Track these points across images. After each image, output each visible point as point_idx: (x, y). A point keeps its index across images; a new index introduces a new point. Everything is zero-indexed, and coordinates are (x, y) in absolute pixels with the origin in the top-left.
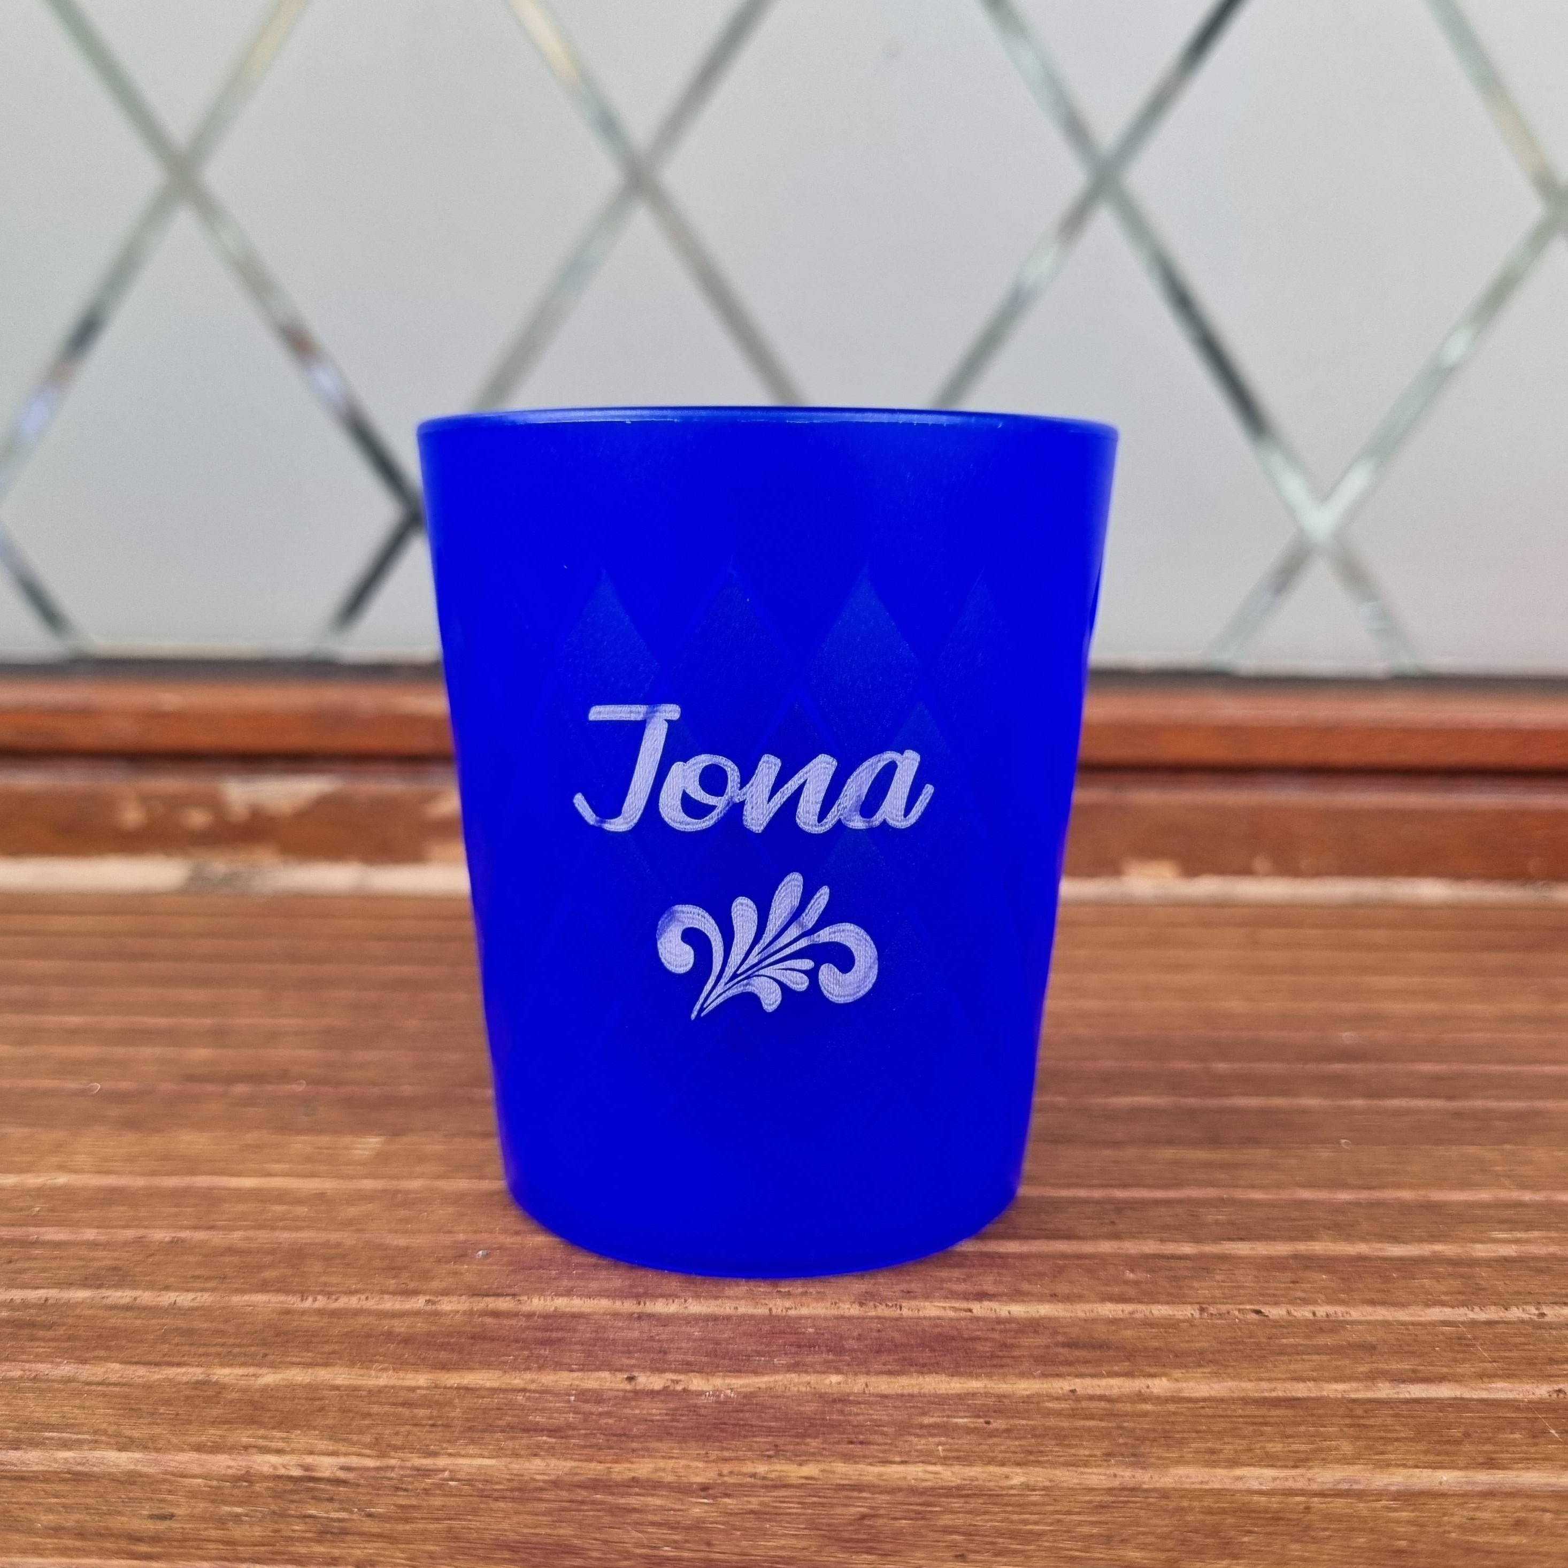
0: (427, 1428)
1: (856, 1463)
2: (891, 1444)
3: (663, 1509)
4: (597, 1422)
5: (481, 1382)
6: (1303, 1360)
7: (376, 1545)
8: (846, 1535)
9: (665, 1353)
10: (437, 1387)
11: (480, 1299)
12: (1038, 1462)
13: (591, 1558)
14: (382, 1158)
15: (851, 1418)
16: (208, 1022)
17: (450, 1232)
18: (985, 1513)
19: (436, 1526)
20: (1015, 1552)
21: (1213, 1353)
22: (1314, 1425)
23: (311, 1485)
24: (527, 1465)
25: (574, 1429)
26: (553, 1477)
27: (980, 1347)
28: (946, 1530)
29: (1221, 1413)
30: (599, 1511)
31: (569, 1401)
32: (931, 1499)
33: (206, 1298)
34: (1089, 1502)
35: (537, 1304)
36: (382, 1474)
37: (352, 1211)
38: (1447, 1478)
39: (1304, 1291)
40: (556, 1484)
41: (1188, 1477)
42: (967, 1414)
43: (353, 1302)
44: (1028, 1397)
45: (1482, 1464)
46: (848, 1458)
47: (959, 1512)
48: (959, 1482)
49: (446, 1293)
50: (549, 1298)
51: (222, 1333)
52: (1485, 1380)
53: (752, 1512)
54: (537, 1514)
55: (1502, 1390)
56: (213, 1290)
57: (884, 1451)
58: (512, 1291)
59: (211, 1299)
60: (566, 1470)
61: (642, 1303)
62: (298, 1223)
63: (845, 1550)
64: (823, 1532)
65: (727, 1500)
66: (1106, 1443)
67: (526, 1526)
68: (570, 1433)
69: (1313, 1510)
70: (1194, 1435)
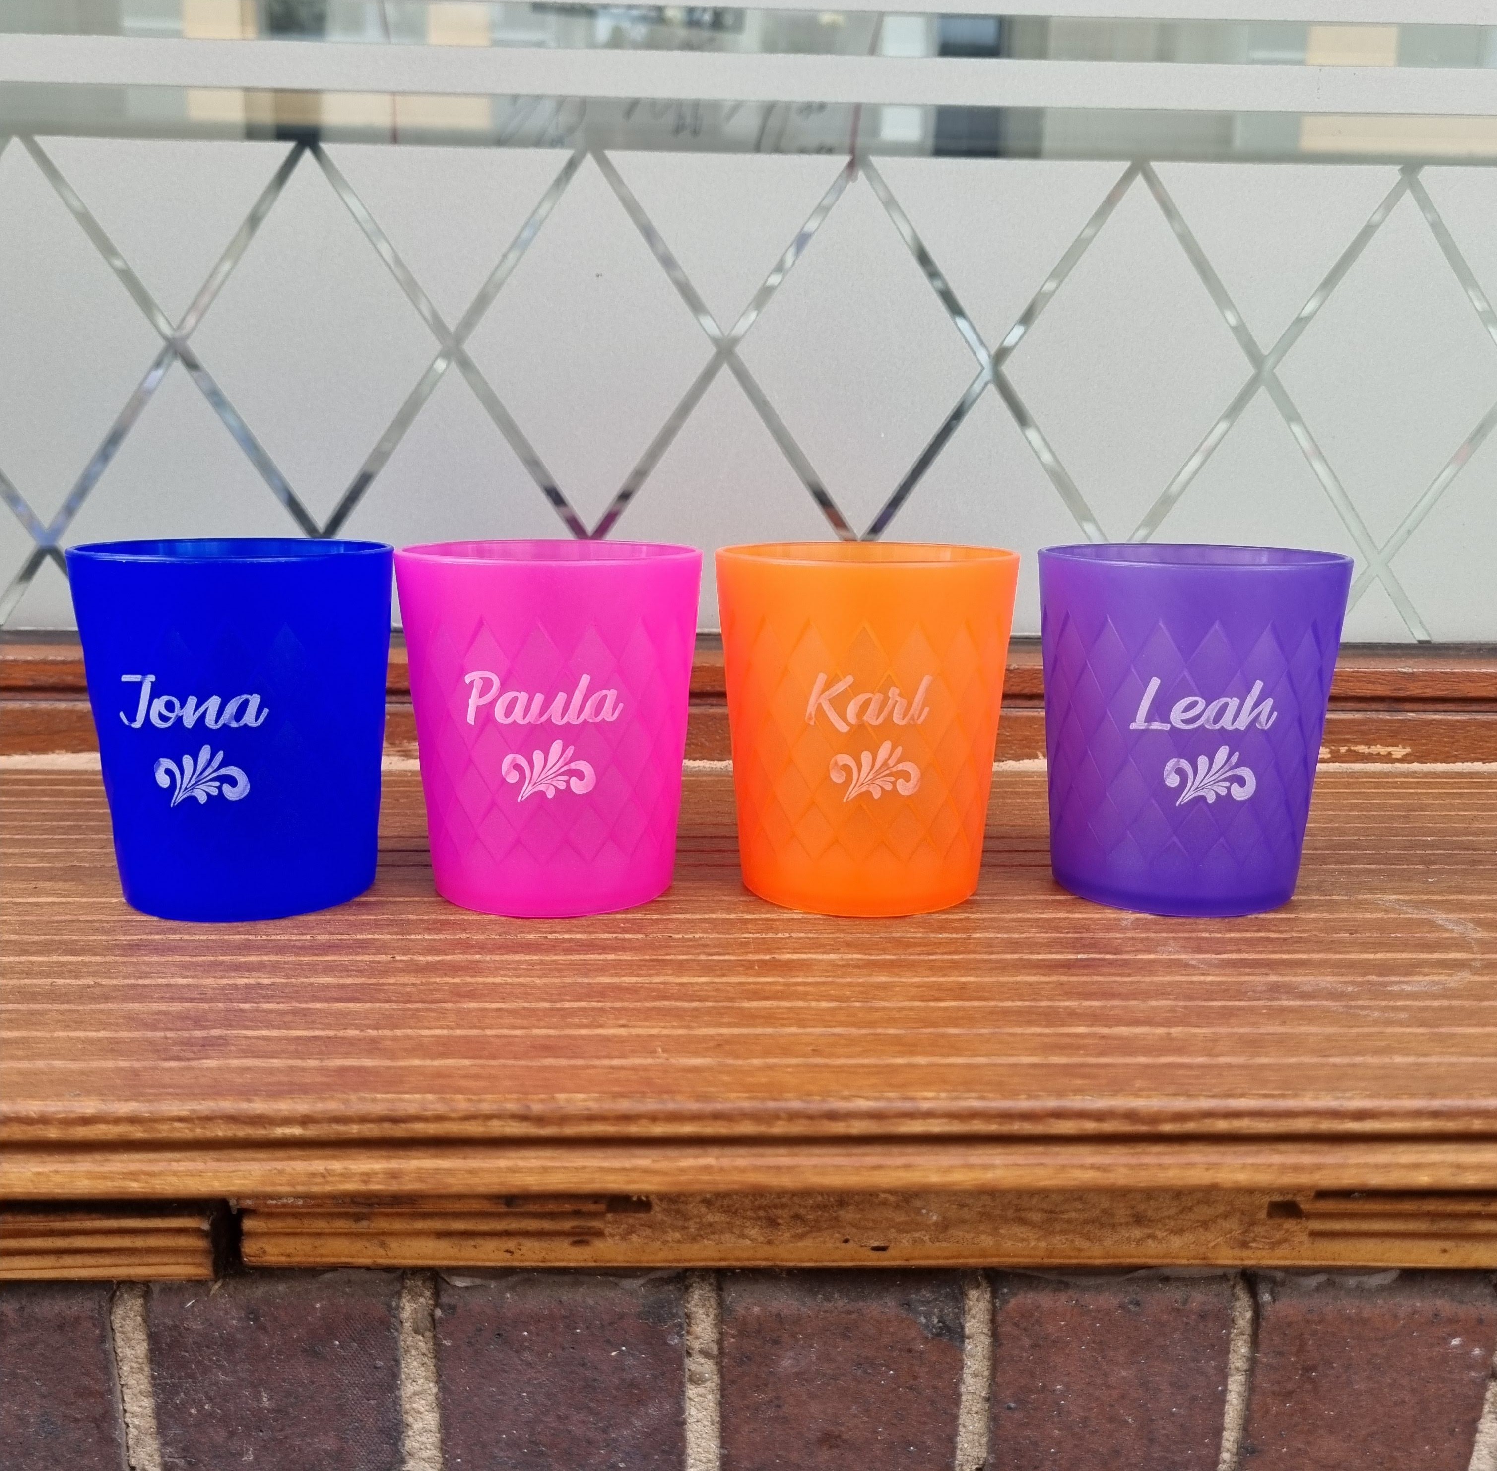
4: (376, 968)
5: (331, 959)
6: (676, 949)
7: (284, 999)
8: (462, 994)
9: (411, 950)
11: (334, 935)
12: (547, 977)
15: (480, 966)
21: (639, 948)
22: (663, 966)
24: (346, 980)
25: (366, 970)
31: (367, 963)
38: (702, 979)
39: (696, 929)
40: (356, 984)
41: (602, 980)
44: (554, 960)
45: (719, 976)
46: (473, 976)
47: (508, 988)
48: (513, 981)
49: (319, 934)
50: (365, 935)
52: (745, 954)
53: (429, 989)
54: (347, 991)
55: (748, 957)
57: (488, 975)
60: (361, 981)
67: (342, 994)
69: (643, 987)
70: (613, 969)
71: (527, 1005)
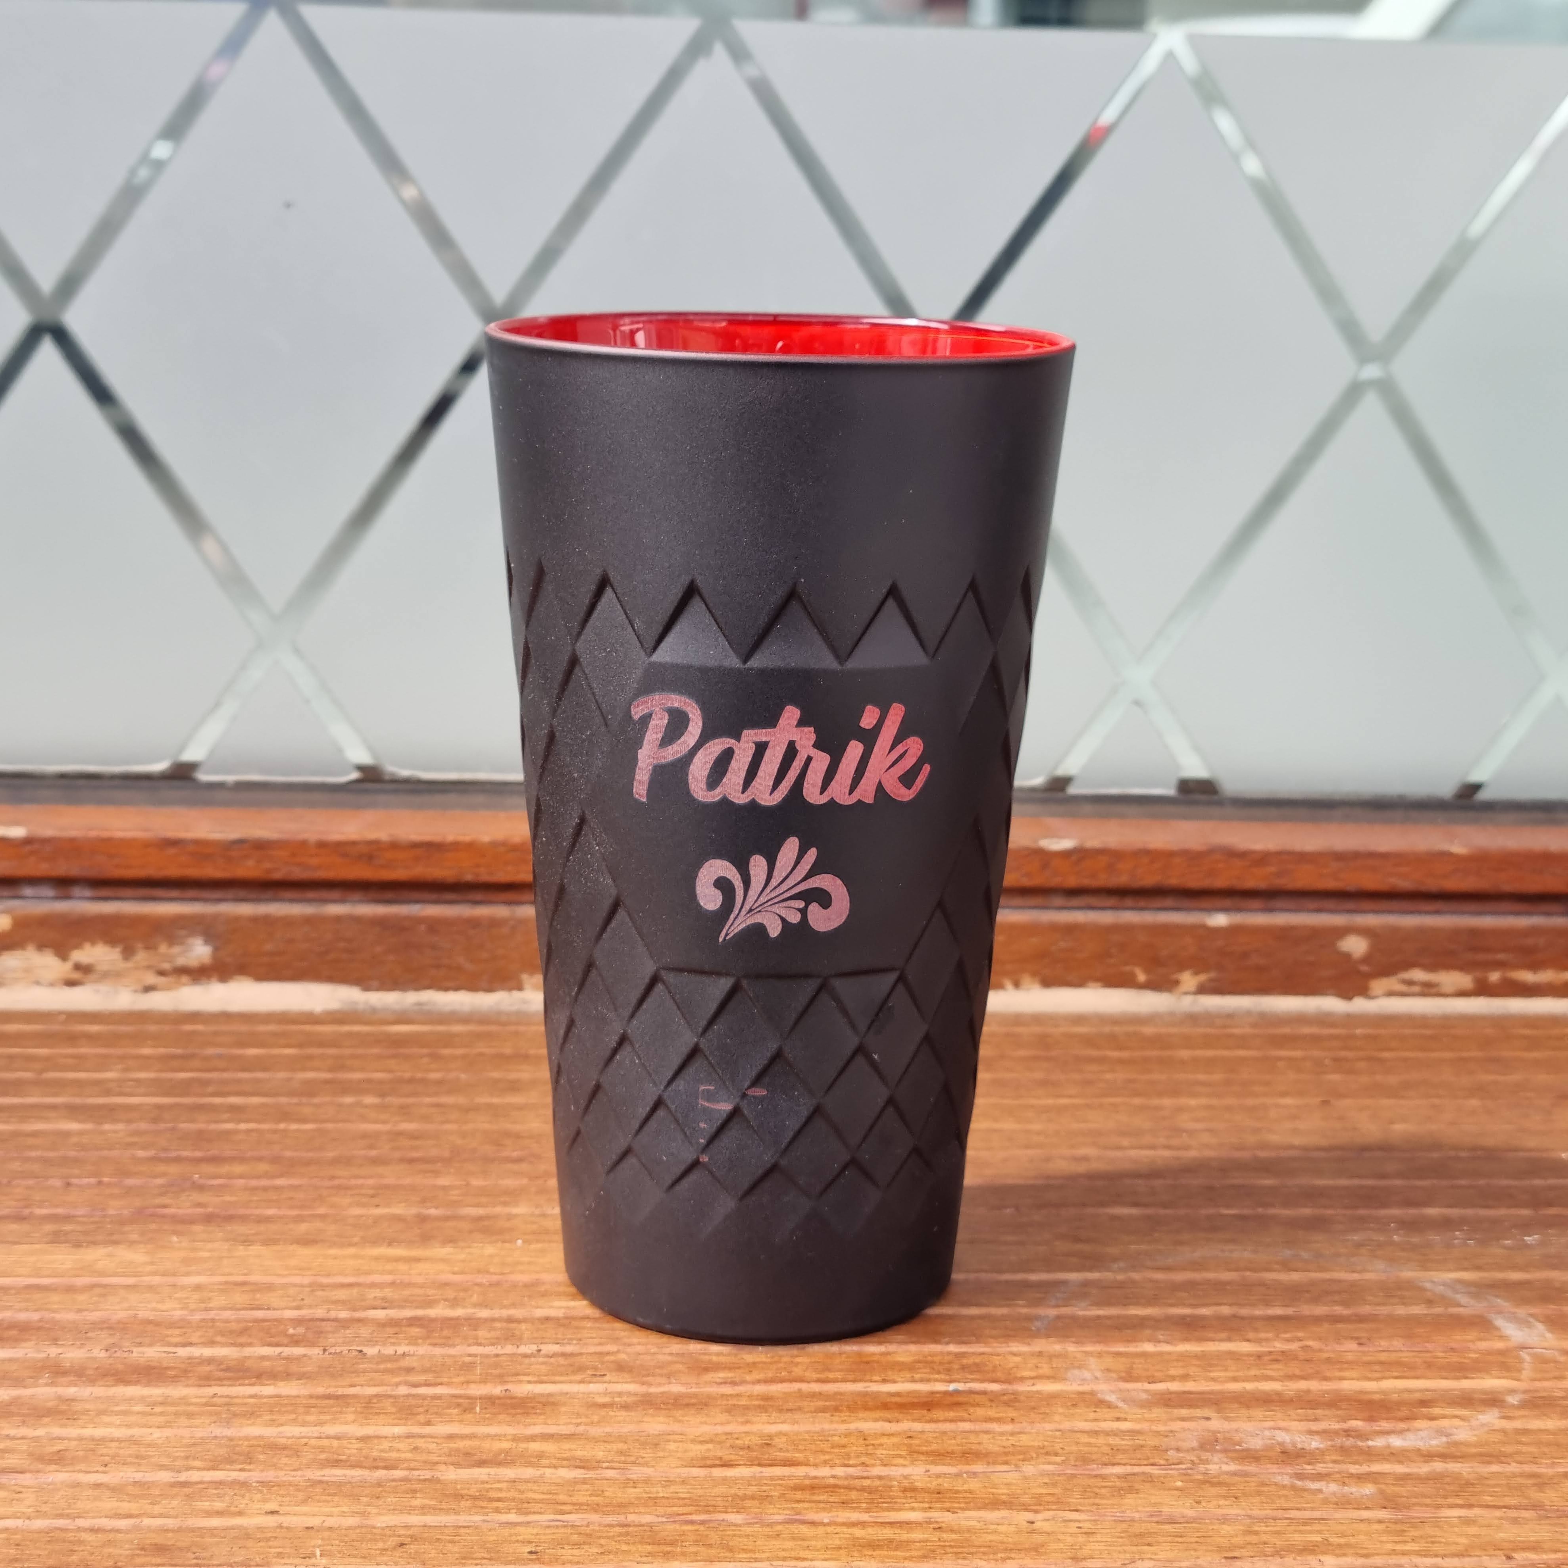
1: (67, 1428)
2: (90, 1419)
6: (364, 1376)
39: (397, 1338)
52: (467, 1384)
57: (86, 1423)
71: (139, 1476)
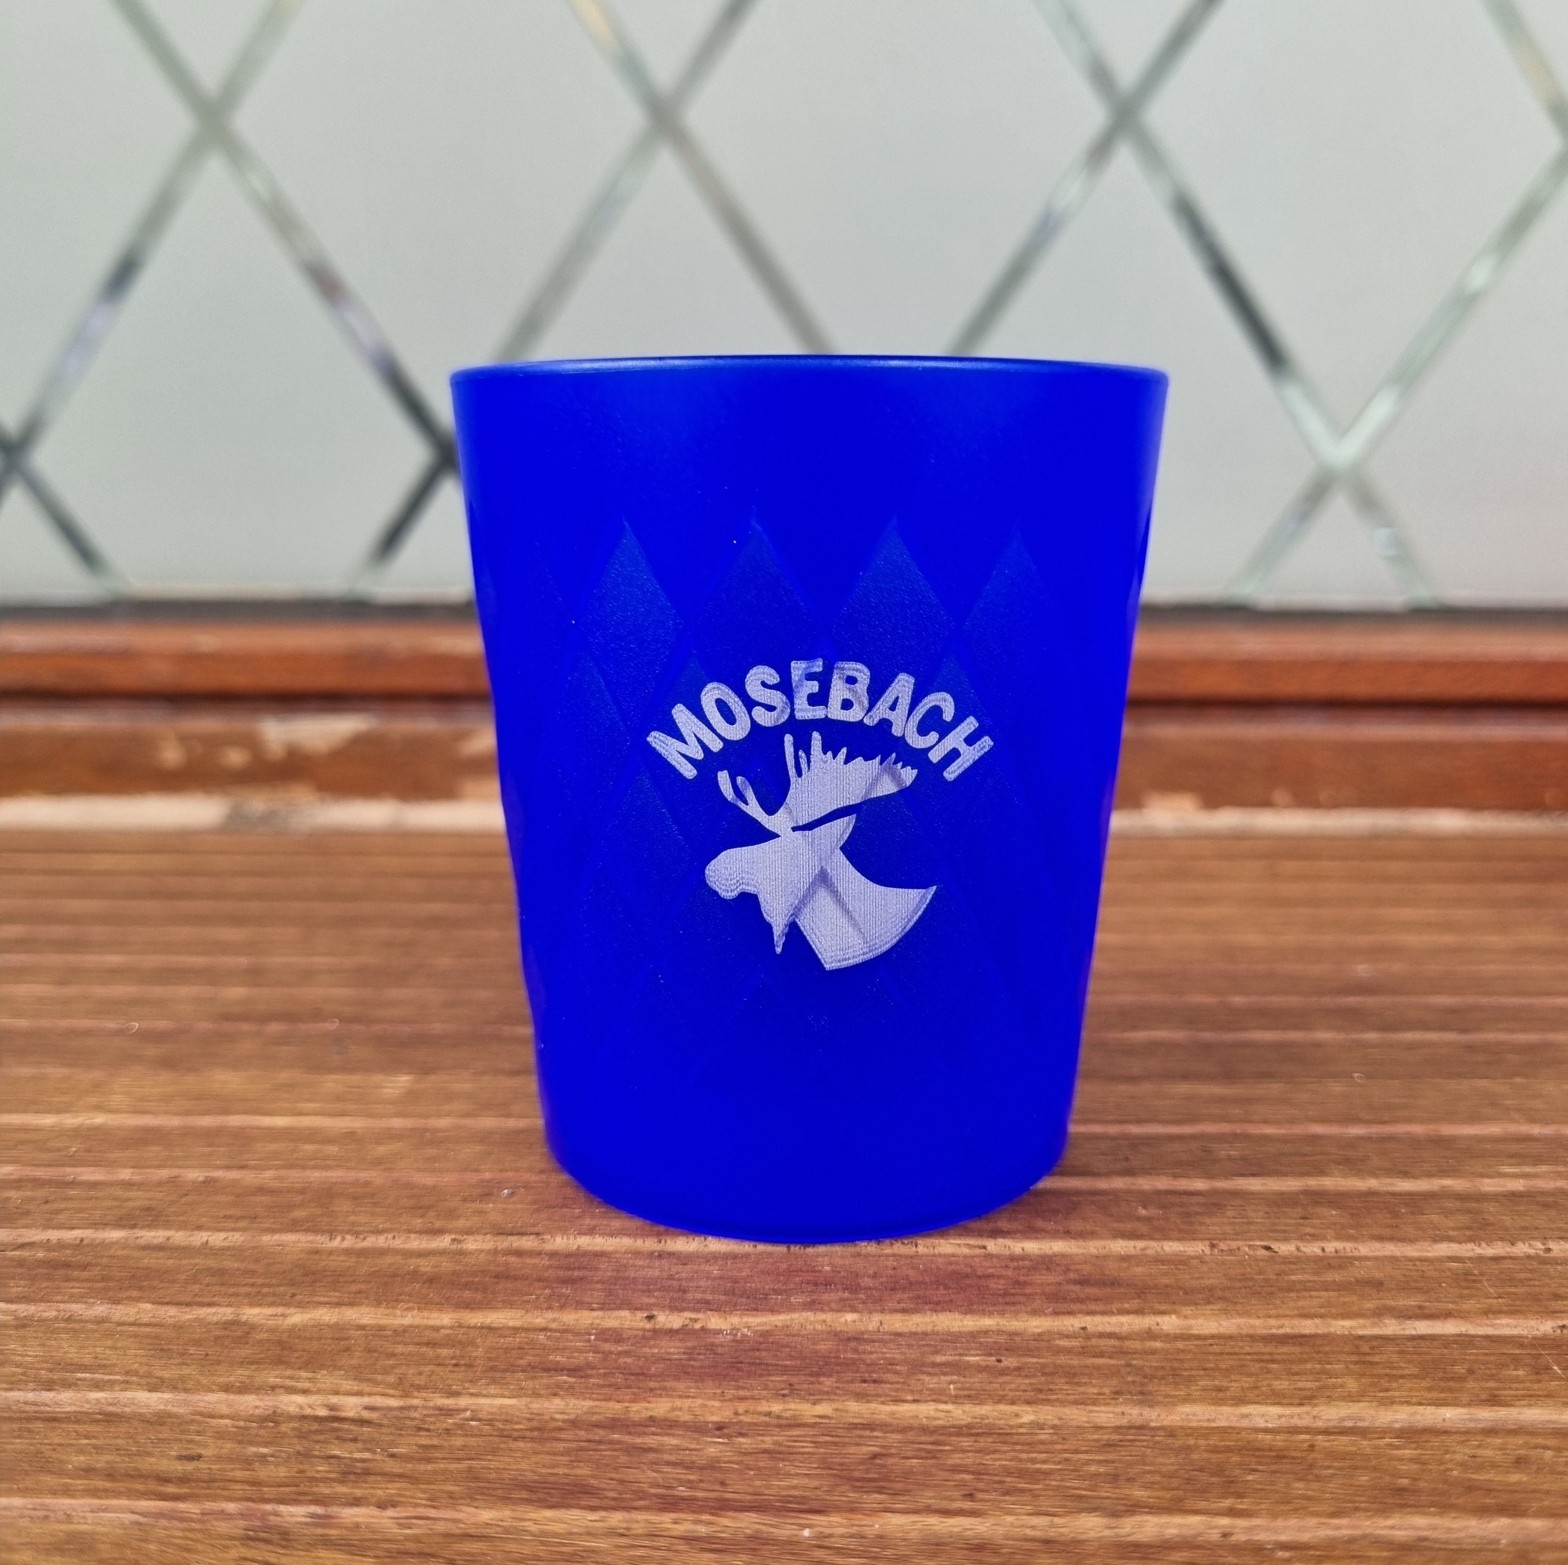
0: (450, 1368)
1: (868, 1402)
2: (903, 1383)
3: (678, 1448)
4: (616, 1361)
5: (504, 1321)
6: (1311, 1297)
7: (398, 1485)
8: (857, 1474)
9: (684, 1292)
10: (460, 1326)
11: (504, 1237)
12: (1048, 1400)
13: (607, 1498)
14: (412, 1096)
15: (864, 1357)
16: (243, 961)
17: (476, 1171)
18: (994, 1452)
19: (459, 1466)
20: (1022, 1491)
21: (1223, 1289)
22: (1320, 1362)
23: (336, 1425)
24: (547, 1404)
25: (593, 1368)
26: (572, 1417)
27: (993, 1284)
28: (955, 1469)
29: (1230, 1351)
30: (615, 1450)
31: (589, 1341)
32: (942, 1438)
33: (237, 1238)
34: (1098, 1441)
35: (560, 1243)
36: (406, 1413)
37: (381, 1150)
38: (1450, 1415)
39: (1314, 1227)
40: (575, 1424)
41: (1194, 1415)
42: (979, 1352)
43: (381, 1241)
44: (1039, 1334)
45: (1488, 1400)
46: (861, 1396)
47: (969, 1451)
48: (970, 1420)
49: (469, 1232)
50: (572, 1237)
51: (253, 1273)
52: (1491, 1316)
53: (765, 1451)
54: (555, 1454)
55: (1507, 1326)
56: (244, 1230)
57: (897, 1390)
58: (536, 1230)
59: (242, 1239)
60: (585, 1409)
61: (663, 1242)
62: (329, 1163)
63: (856, 1489)
64: (835, 1472)
65: (742, 1440)
66: (1114, 1382)
67: (544, 1466)
68: (590, 1372)
69: (1317, 1448)
70: (1202, 1373)
